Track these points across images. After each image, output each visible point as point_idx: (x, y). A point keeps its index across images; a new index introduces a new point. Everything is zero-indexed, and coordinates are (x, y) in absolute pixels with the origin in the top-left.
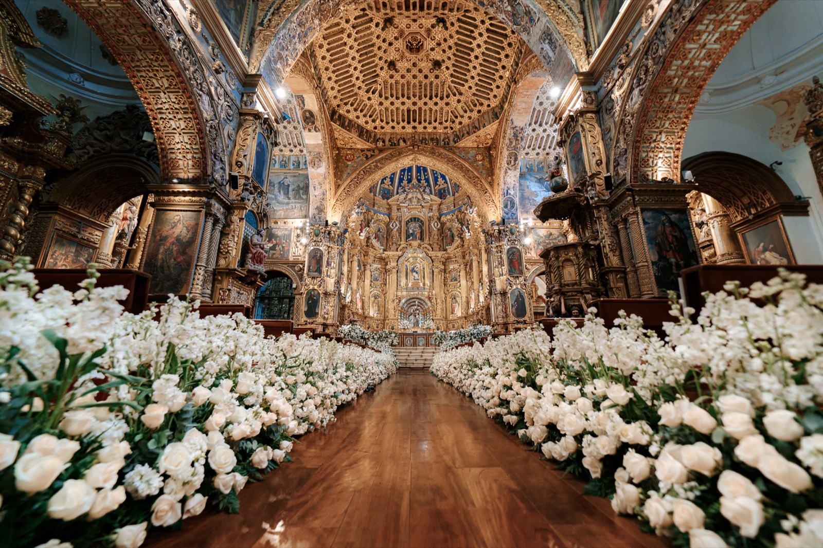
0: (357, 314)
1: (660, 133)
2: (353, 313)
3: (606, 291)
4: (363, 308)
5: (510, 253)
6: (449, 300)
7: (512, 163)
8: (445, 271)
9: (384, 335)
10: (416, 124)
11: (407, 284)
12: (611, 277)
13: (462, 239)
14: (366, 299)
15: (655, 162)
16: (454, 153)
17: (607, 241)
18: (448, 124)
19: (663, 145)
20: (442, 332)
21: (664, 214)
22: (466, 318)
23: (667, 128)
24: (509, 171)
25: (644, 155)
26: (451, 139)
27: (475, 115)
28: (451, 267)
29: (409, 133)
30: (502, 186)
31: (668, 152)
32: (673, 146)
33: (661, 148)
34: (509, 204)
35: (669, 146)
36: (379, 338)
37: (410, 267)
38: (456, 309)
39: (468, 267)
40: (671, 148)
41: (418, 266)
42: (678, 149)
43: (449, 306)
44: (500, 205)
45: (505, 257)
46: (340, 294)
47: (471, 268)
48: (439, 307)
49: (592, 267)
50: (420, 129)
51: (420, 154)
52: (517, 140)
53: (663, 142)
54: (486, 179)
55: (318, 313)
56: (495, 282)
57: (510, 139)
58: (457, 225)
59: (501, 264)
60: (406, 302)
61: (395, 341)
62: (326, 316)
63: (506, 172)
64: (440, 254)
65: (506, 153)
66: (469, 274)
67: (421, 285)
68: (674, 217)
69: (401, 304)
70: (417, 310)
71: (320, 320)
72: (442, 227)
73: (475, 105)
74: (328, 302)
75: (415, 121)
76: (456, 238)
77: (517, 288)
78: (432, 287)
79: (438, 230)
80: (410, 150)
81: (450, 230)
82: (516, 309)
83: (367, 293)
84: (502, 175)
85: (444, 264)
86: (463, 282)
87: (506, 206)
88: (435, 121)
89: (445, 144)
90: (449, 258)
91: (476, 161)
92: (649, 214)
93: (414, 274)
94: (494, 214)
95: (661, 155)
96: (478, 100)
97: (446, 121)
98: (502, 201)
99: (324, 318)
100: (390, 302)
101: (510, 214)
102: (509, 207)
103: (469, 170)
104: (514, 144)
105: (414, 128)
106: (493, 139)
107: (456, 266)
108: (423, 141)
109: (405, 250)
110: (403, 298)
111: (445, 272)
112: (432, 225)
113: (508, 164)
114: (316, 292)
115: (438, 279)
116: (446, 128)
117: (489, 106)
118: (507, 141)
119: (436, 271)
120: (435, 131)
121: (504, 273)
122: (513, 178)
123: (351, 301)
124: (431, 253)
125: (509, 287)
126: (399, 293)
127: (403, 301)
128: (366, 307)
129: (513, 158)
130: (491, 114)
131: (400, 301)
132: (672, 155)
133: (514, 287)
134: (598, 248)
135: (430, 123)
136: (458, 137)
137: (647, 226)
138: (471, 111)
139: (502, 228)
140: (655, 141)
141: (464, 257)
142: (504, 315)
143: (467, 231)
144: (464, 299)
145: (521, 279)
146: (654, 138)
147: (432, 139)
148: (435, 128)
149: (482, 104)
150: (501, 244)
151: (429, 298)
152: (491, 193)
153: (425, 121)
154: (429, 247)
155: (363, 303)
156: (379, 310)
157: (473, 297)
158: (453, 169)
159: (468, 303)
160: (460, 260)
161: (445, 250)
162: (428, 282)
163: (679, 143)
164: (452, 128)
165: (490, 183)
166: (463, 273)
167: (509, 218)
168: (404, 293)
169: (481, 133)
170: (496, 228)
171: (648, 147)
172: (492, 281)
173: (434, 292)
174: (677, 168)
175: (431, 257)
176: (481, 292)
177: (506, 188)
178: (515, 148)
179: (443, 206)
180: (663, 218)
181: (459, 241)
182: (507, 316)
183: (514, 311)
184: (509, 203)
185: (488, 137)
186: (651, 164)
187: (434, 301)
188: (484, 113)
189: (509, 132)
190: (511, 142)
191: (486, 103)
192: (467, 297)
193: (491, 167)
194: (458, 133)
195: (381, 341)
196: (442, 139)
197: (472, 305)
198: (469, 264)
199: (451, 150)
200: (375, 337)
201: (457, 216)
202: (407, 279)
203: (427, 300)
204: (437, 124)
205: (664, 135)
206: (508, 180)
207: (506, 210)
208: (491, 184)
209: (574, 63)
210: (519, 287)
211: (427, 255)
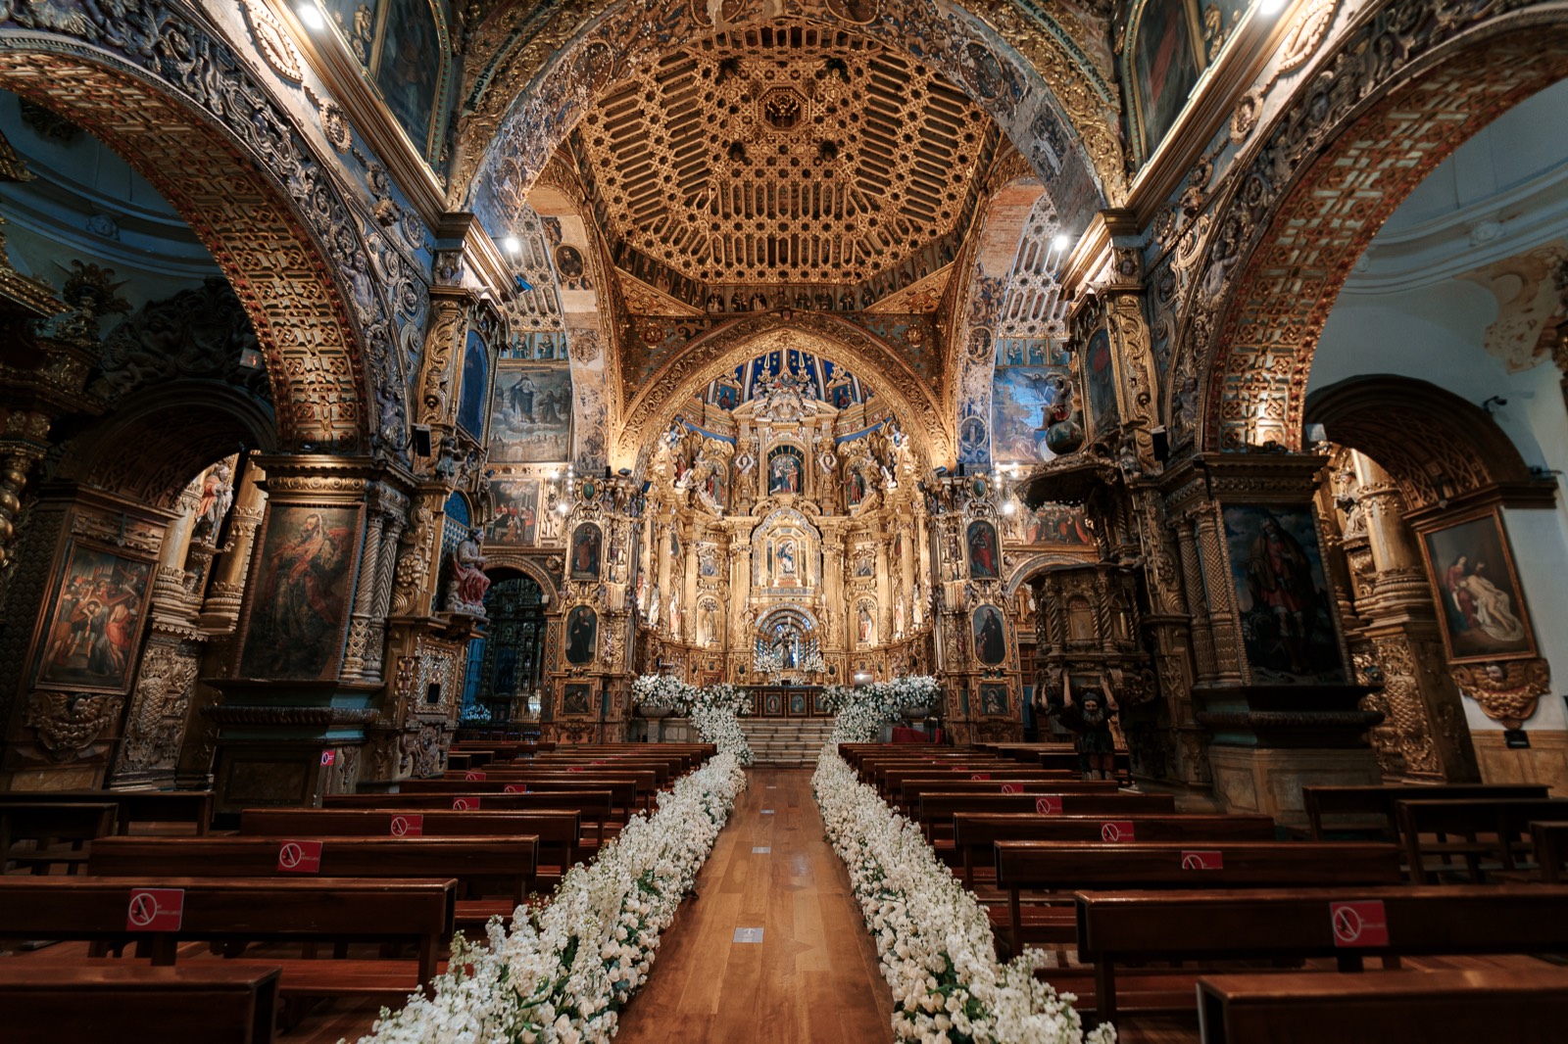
0: (671, 644)
1: (1264, 353)
2: (662, 644)
3: (1152, 659)
4: (682, 631)
5: (974, 532)
6: (853, 612)
7: (980, 351)
8: (846, 554)
9: (723, 695)
10: (787, 267)
11: (770, 582)
12: (1162, 634)
13: (881, 493)
14: (689, 613)
15: (1252, 408)
16: (863, 327)
17: (1157, 561)
18: (851, 267)
19: (1268, 376)
20: (838, 689)
21: (1267, 515)
22: (886, 650)
23: (1277, 342)
24: (973, 367)
25: (1231, 395)
26: (858, 297)
27: (905, 249)
28: (859, 546)
29: (773, 285)
30: (959, 396)
31: (1277, 389)
32: (1289, 376)
33: (1265, 380)
34: (973, 433)
35: (1280, 376)
36: (714, 701)
37: (777, 546)
38: (868, 631)
39: (892, 547)
40: (1285, 381)
41: (793, 544)
42: (1299, 383)
43: (854, 624)
44: (955, 434)
45: (963, 540)
46: (636, 612)
47: (898, 551)
48: (834, 628)
49: (1125, 611)
50: (795, 277)
51: (794, 328)
52: (989, 304)
53: (1269, 369)
54: (927, 382)
55: (593, 654)
56: (943, 590)
57: (975, 303)
58: (870, 462)
59: (955, 554)
60: (768, 617)
61: (745, 706)
62: (609, 659)
63: (967, 369)
64: (835, 521)
65: (967, 331)
66: (893, 561)
67: (799, 583)
68: (1286, 521)
69: (759, 622)
70: (789, 634)
71: (596, 668)
72: (840, 465)
73: (906, 231)
74: (614, 632)
75: (784, 261)
76: (868, 490)
77: (987, 605)
78: (821, 588)
79: (833, 471)
80: (773, 320)
81: (856, 471)
82: (985, 647)
83: (691, 599)
84: (959, 373)
85: (844, 540)
86: (882, 577)
87: (966, 438)
88: (826, 261)
89: (845, 307)
90: (854, 529)
91: (908, 342)
92: (1235, 515)
93: (785, 560)
94: (943, 454)
95: (1264, 395)
96: (910, 221)
97: (847, 262)
98: (958, 427)
99: (605, 664)
100: (737, 617)
101: (974, 454)
102: (972, 439)
103: (892, 363)
104: (983, 312)
105: (783, 274)
106: (942, 298)
107: (868, 545)
108: (802, 300)
109: (766, 512)
110: (763, 609)
111: (846, 557)
112: (821, 461)
113: (971, 352)
114: (588, 612)
115: (833, 568)
116: (847, 274)
117: (933, 232)
118: (969, 307)
119: (828, 555)
120: (825, 280)
121: (962, 573)
122: (982, 382)
123: (659, 621)
124: (818, 519)
125: (971, 603)
126: (754, 600)
127: (765, 614)
128: (689, 629)
129: (981, 339)
130: (937, 248)
131: (756, 616)
132: (1286, 394)
133: (982, 602)
134: (1139, 574)
135: (815, 265)
136: (871, 294)
137: (1234, 538)
138: (898, 242)
139: (958, 482)
140: (1252, 367)
141: (884, 528)
142: (961, 658)
143: (889, 477)
144: (884, 613)
145: (996, 586)
146: (1251, 361)
147: (819, 298)
148: (825, 275)
149: (918, 229)
150: (955, 514)
151: (815, 611)
152: (937, 408)
153: (805, 261)
154: (814, 506)
155: (683, 620)
156: (714, 634)
157: (901, 609)
158: (862, 359)
159: (891, 620)
160: (877, 535)
161: (847, 513)
162: (811, 577)
163: (1300, 371)
164: (859, 276)
165: (935, 388)
166: (881, 560)
167: (972, 462)
168: (765, 600)
169: (918, 286)
170: (946, 481)
171: (1238, 379)
172: (937, 589)
173: (824, 598)
174: (1295, 421)
175: (818, 527)
176: (918, 603)
177: (966, 400)
178: (986, 321)
179: (842, 423)
180: (1266, 523)
181: (875, 496)
182: (966, 660)
183: (980, 649)
184: (973, 430)
185: (932, 294)
186: (1244, 413)
187: (824, 615)
188: (925, 246)
189: (972, 288)
190: (978, 309)
191: (927, 226)
192: (890, 609)
193: (938, 355)
194: (871, 286)
195: (718, 707)
196: (839, 296)
197: (900, 626)
198: (893, 542)
199: (858, 320)
200: (707, 698)
201: (871, 444)
202: (770, 569)
203: (809, 614)
204: (828, 267)
205: (1270, 357)
206: (972, 384)
207: (966, 444)
208: (938, 391)
209: (1099, 187)
210: (991, 601)
211: (811, 522)
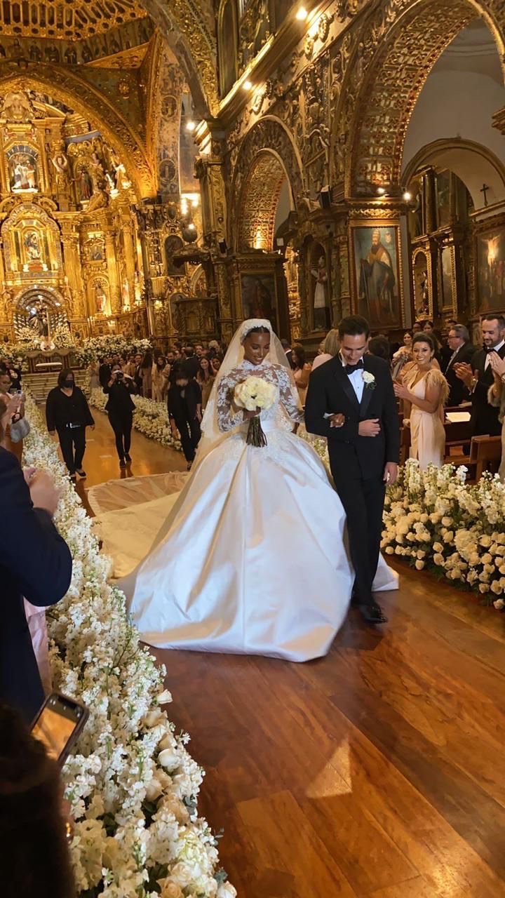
5: (169, 244)
8: (81, 242)
10: (20, 25)
16: (85, 79)
18: (72, 28)
21: (258, 279)
26: (79, 52)
27: (113, 23)
28: (91, 235)
29: (10, 37)
30: (157, 143)
34: (167, 171)
37: (22, 237)
38: (103, 308)
41: (36, 235)
44: (155, 171)
48: (76, 302)
50: (27, 32)
51: (30, 77)
54: (135, 128)
60: (24, 294)
67: (45, 268)
69: (15, 300)
70: (42, 310)
72: (70, 165)
75: (17, 19)
77: (178, 292)
78: (63, 270)
79: (65, 171)
80: (12, 69)
81: (84, 170)
85: (79, 229)
86: (111, 261)
88: (51, 22)
89: (69, 61)
90: (86, 221)
91: (119, 94)
93: (31, 248)
97: (69, 23)
102: (167, 175)
103: (109, 110)
105: (17, 30)
107: (98, 235)
108: (35, 52)
110: (18, 289)
111: (81, 244)
115: (71, 254)
116: (69, 33)
119: (67, 243)
120: (52, 37)
124: (56, 214)
126: (10, 284)
130: (136, 28)
131: (12, 296)
135: (43, 24)
136: (89, 54)
138: (108, 16)
139: (158, 208)
143: (111, 184)
144: (114, 290)
147: (48, 51)
148: (51, 32)
151: (60, 290)
152: (142, 149)
153: (35, 21)
154: (51, 202)
157: (127, 289)
158: (86, 106)
159: (120, 296)
161: (79, 207)
162: (55, 265)
164: (78, 35)
165: (141, 133)
166: (109, 248)
167: (166, 193)
170: (150, 207)
172: (147, 282)
173: (66, 280)
175: (56, 220)
176: (137, 286)
177: (162, 147)
180: (257, 282)
184: (167, 169)
185: (135, 59)
187: (67, 293)
192: (118, 288)
193: (142, 107)
194: (89, 46)
196: (64, 51)
197: (126, 301)
198: (118, 235)
199: (78, 71)
203: (56, 293)
204: (54, 27)
207: (163, 180)
208: (142, 137)
211: (50, 216)
